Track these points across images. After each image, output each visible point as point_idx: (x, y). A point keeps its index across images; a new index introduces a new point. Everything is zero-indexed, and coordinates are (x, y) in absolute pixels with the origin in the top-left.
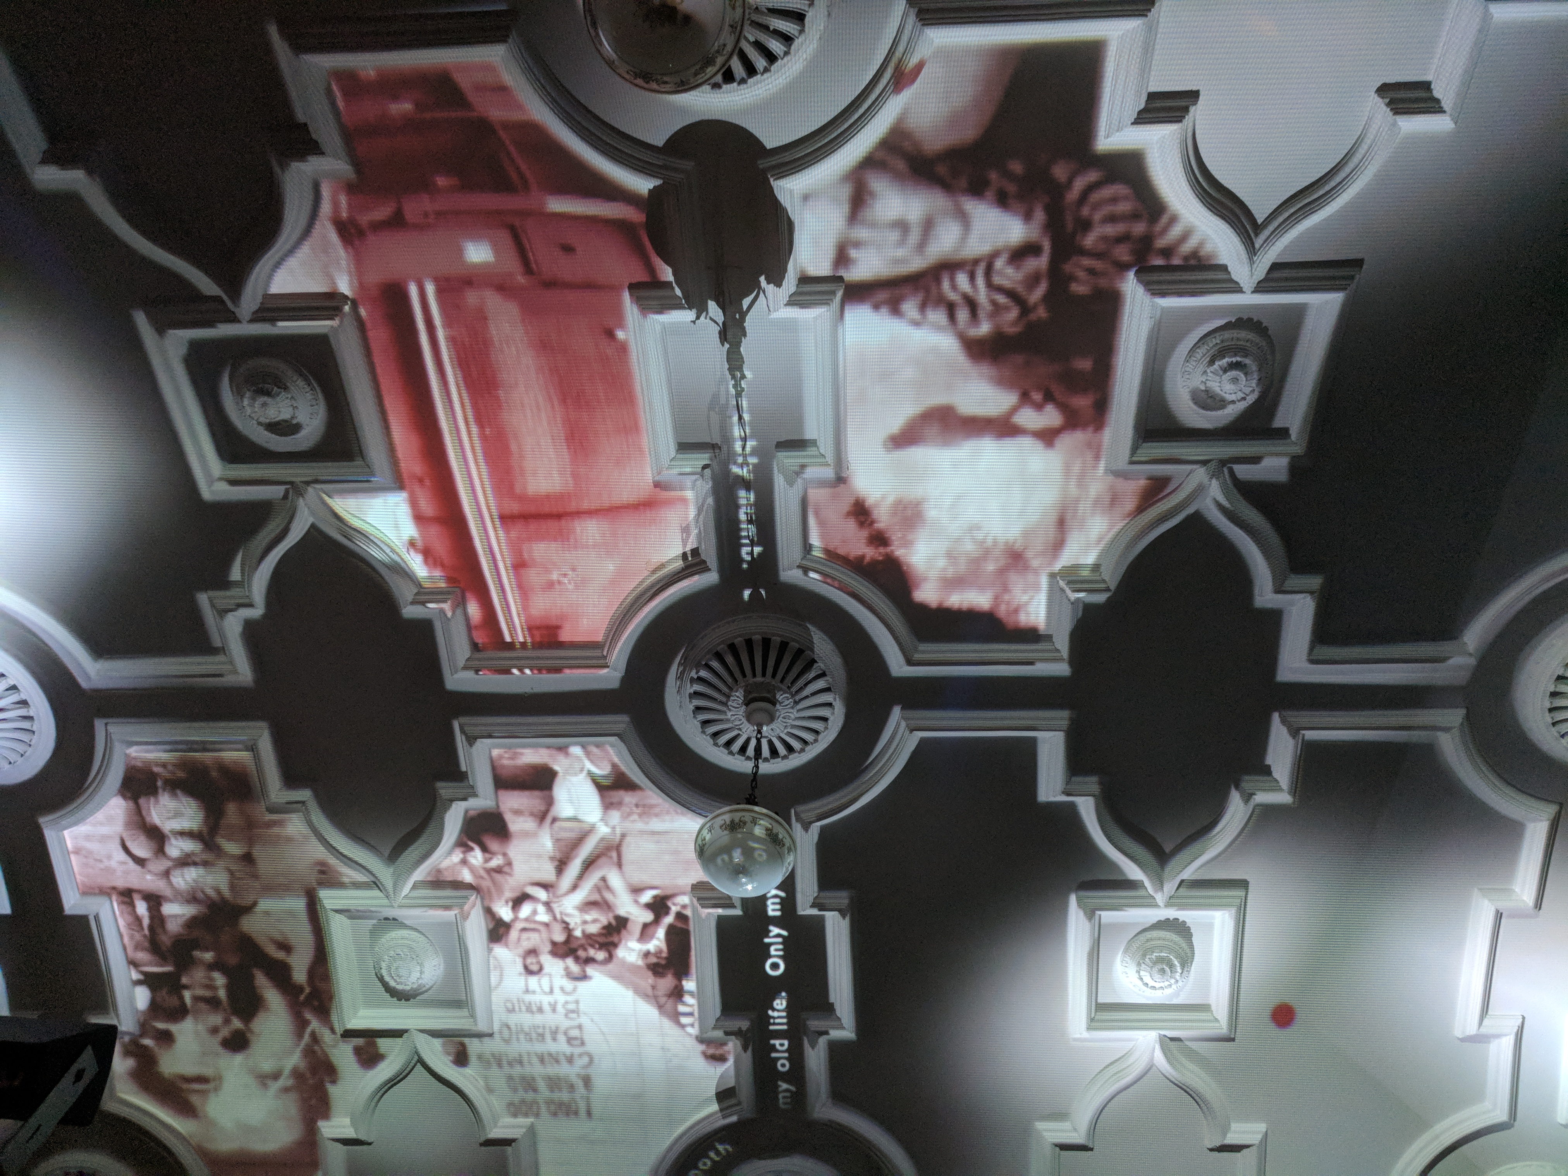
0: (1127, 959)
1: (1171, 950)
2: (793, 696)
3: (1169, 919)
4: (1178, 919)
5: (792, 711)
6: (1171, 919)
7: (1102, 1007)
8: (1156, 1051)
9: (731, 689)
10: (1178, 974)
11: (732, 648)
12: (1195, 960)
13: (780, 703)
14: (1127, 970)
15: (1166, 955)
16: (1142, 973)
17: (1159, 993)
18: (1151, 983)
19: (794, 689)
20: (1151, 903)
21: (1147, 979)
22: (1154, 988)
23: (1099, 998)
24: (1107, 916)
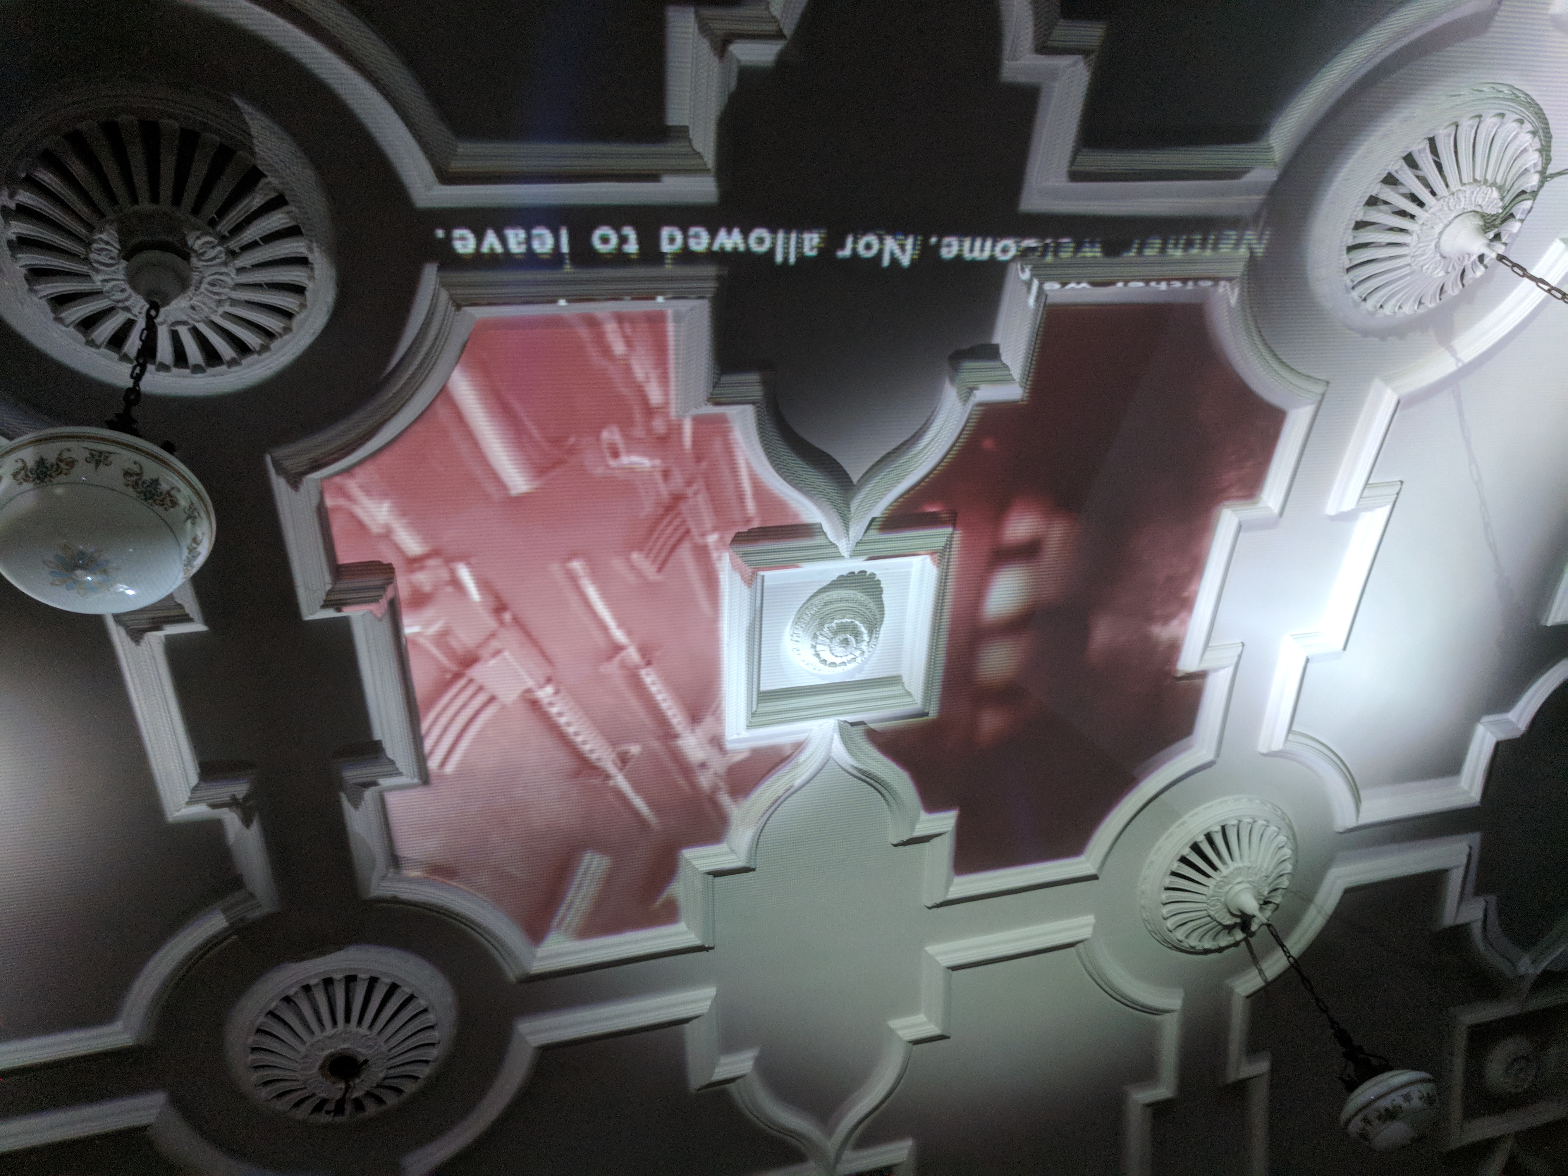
0: (800, 632)
1: (856, 614)
2: (223, 239)
3: (853, 573)
4: (865, 572)
5: (224, 270)
6: (856, 572)
7: (765, 696)
8: (834, 741)
9: (91, 228)
10: (865, 643)
11: (77, 141)
12: (885, 622)
13: (200, 255)
14: (797, 645)
15: (849, 620)
16: (819, 647)
17: (839, 670)
18: (830, 659)
19: (224, 227)
20: (831, 553)
21: (826, 655)
22: (833, 664)
23: (761, 685)
24: (771, 577)
